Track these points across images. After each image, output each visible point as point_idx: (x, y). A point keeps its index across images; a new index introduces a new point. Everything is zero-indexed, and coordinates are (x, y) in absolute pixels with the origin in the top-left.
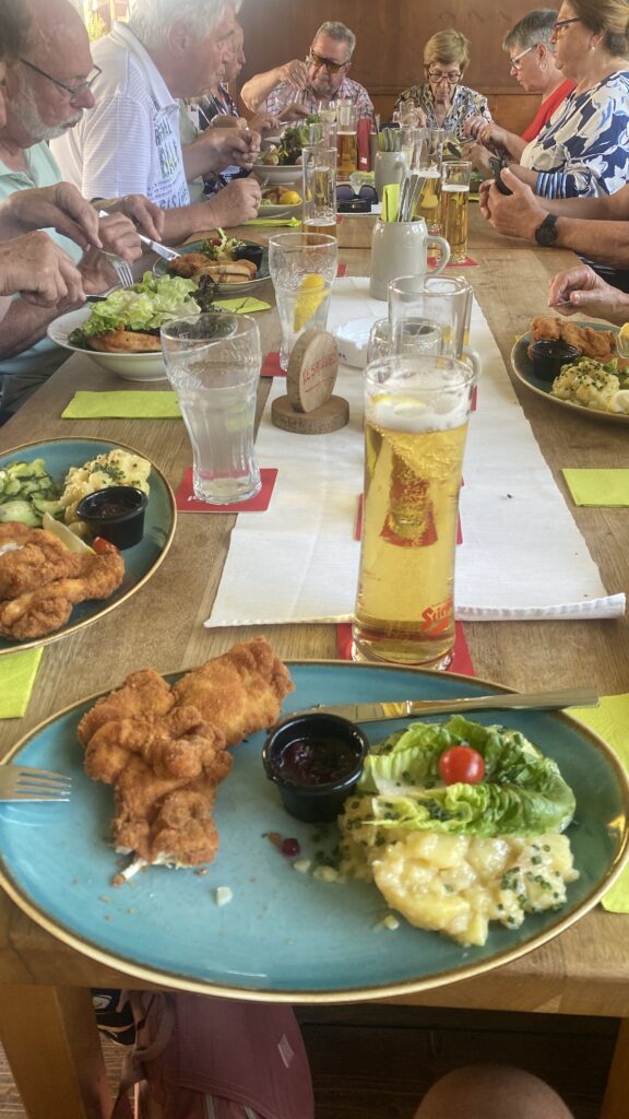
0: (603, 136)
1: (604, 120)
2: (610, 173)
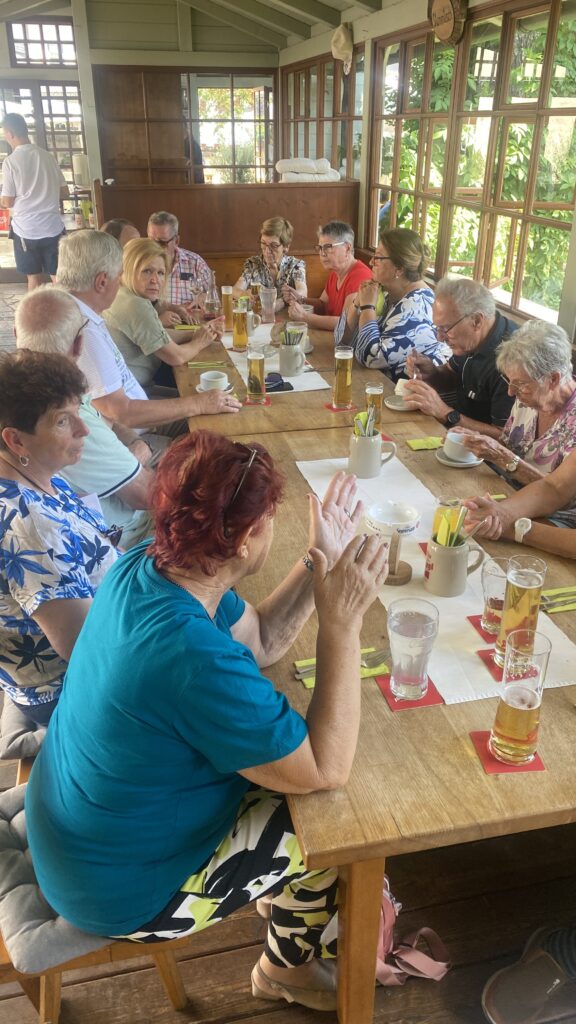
0: (397, 328)
1: (403, 320)
2: (395, 349)
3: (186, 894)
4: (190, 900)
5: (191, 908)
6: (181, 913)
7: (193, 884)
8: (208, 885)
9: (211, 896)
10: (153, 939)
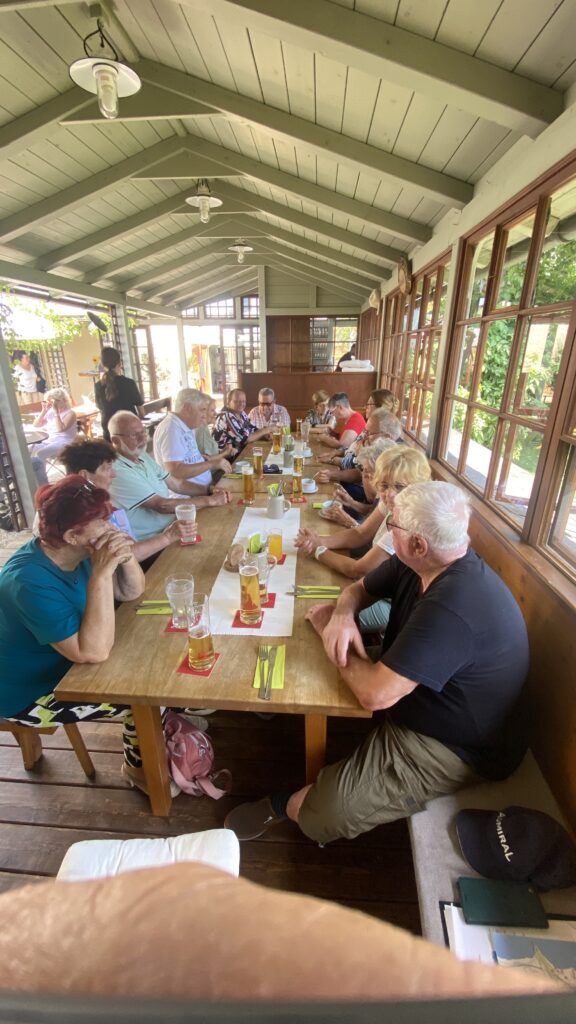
3: (37, 705)
4: (38, 708)
5: (38, 712)
6: (33, 713)
7: (43, 701)
8: (50, 703)
9: (51, 709)
10: (19, 723)
